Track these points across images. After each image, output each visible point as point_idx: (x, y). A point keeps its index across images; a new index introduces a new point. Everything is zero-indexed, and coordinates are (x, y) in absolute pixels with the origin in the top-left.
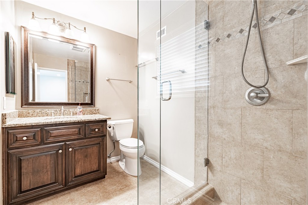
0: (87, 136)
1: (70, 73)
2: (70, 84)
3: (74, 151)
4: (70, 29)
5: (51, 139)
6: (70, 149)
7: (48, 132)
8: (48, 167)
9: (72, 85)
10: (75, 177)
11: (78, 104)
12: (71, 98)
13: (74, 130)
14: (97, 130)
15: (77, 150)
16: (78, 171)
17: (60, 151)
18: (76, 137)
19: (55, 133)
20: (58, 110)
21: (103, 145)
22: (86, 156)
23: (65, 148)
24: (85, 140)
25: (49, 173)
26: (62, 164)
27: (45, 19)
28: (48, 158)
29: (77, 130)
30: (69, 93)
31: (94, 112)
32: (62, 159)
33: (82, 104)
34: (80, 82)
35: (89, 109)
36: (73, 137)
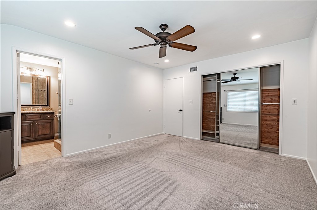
0: (44, 119)
1: (34, 84)
2: (34, 92)
3: (38, 124)
4: (35, 71)
5: (28, 119)
6: (36, 124)
7: (26, 116)
8: (26, 130)
9: (35, 92)
10: (39, 135)
11: (40, 106)
12: (35, 101)
13: (38, 116)
14: (49, 116)
15: (39, 124)
16: (40, 133)
17: (32, 124)
18: (39, 119)
19: (29, 117)
20: (29, 108)
21: (52, 123)
22: (44, 127)
23: (34, 123)
24: (43, 121)
25: (27, 132)
26: (32, 129)
27: (23, 67)
28: (27, 126)
29: (39, 116)
30: (33, 98)
31: (49, 109)
32: (32, 127)
33: (42, 106)
34: (42, 90)
35: (46, 108)
36: (37, 119)
